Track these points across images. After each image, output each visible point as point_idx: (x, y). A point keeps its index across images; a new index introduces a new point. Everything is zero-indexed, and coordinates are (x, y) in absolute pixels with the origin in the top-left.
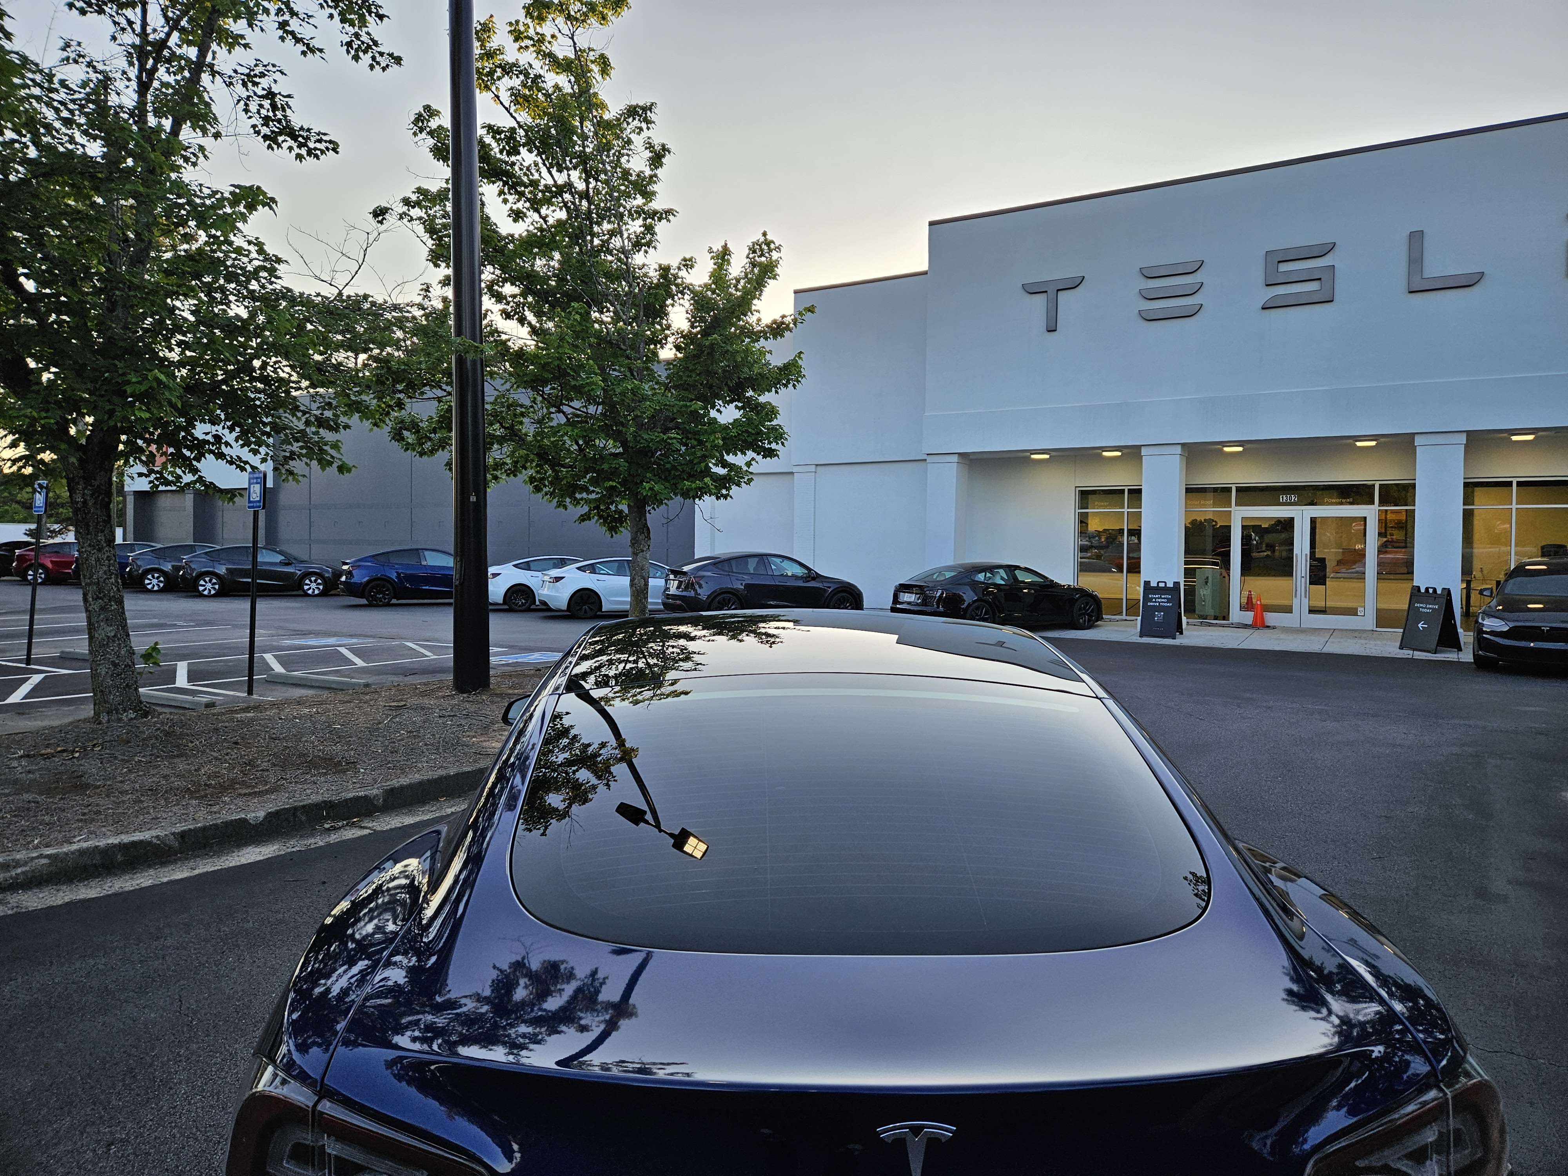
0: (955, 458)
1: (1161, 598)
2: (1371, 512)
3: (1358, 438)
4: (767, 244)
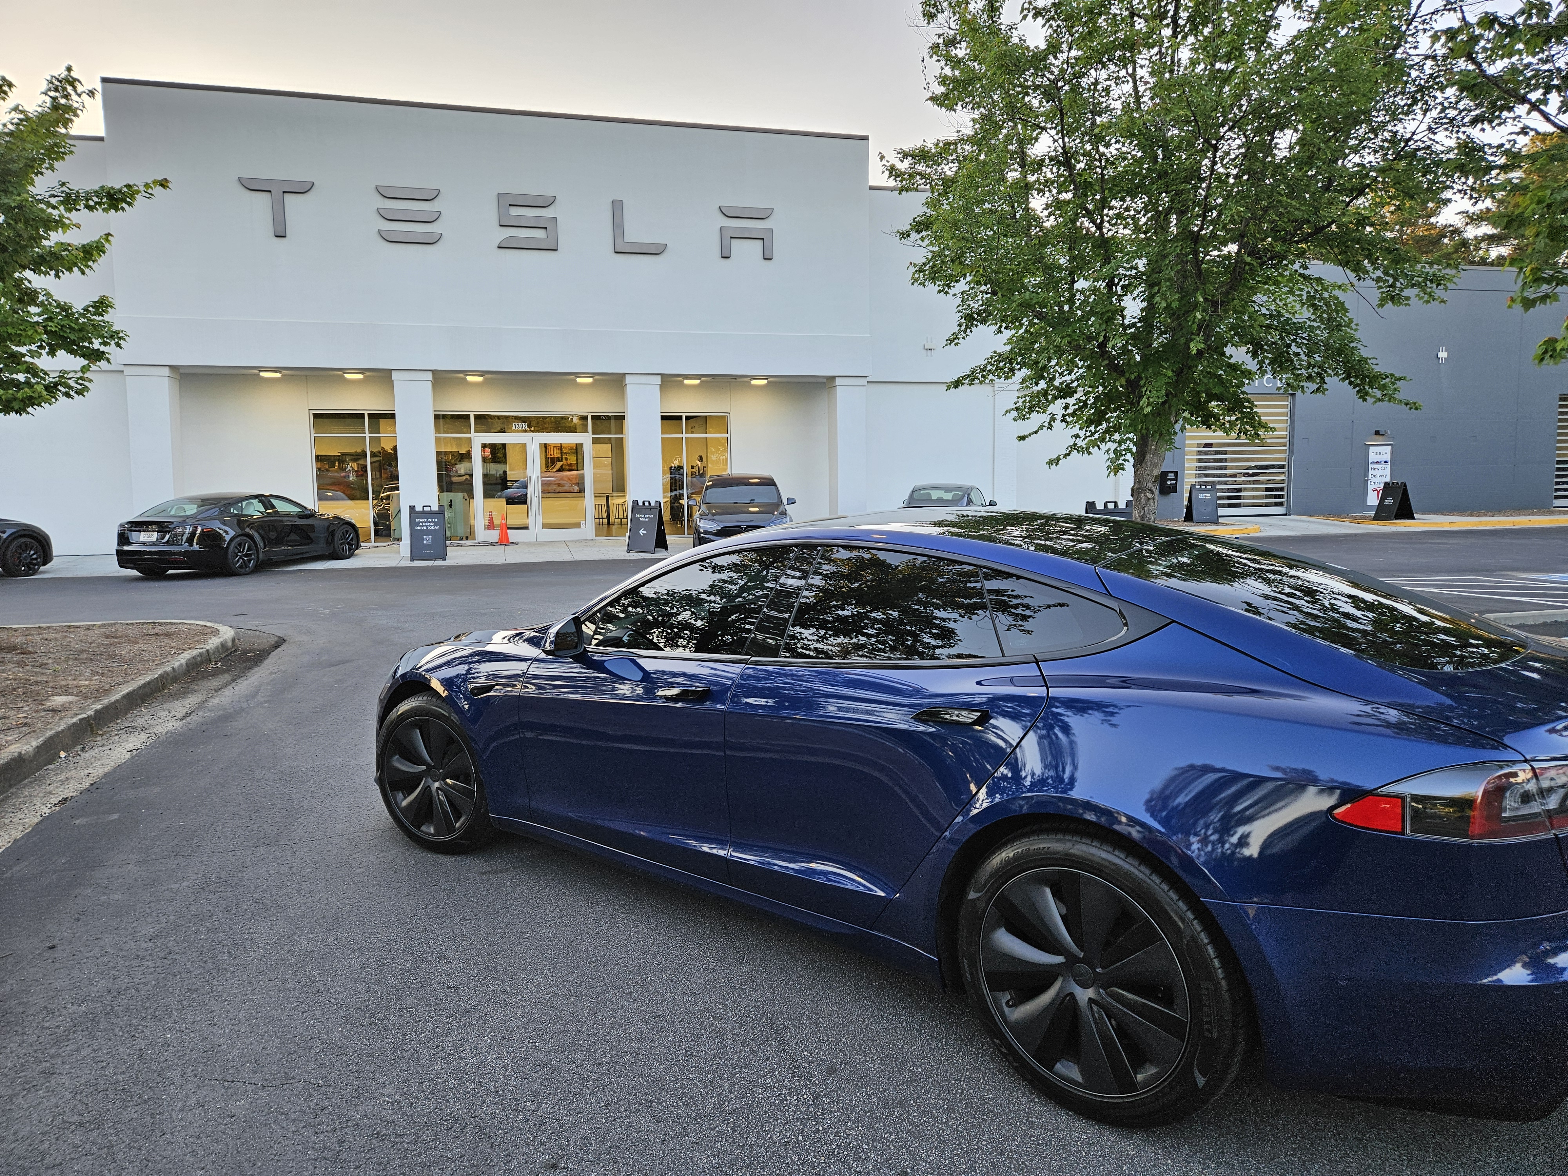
0: (166, 371)
1: (428, 522)
2: (584, 441)
3: (578, 375)
4: (72, 82)
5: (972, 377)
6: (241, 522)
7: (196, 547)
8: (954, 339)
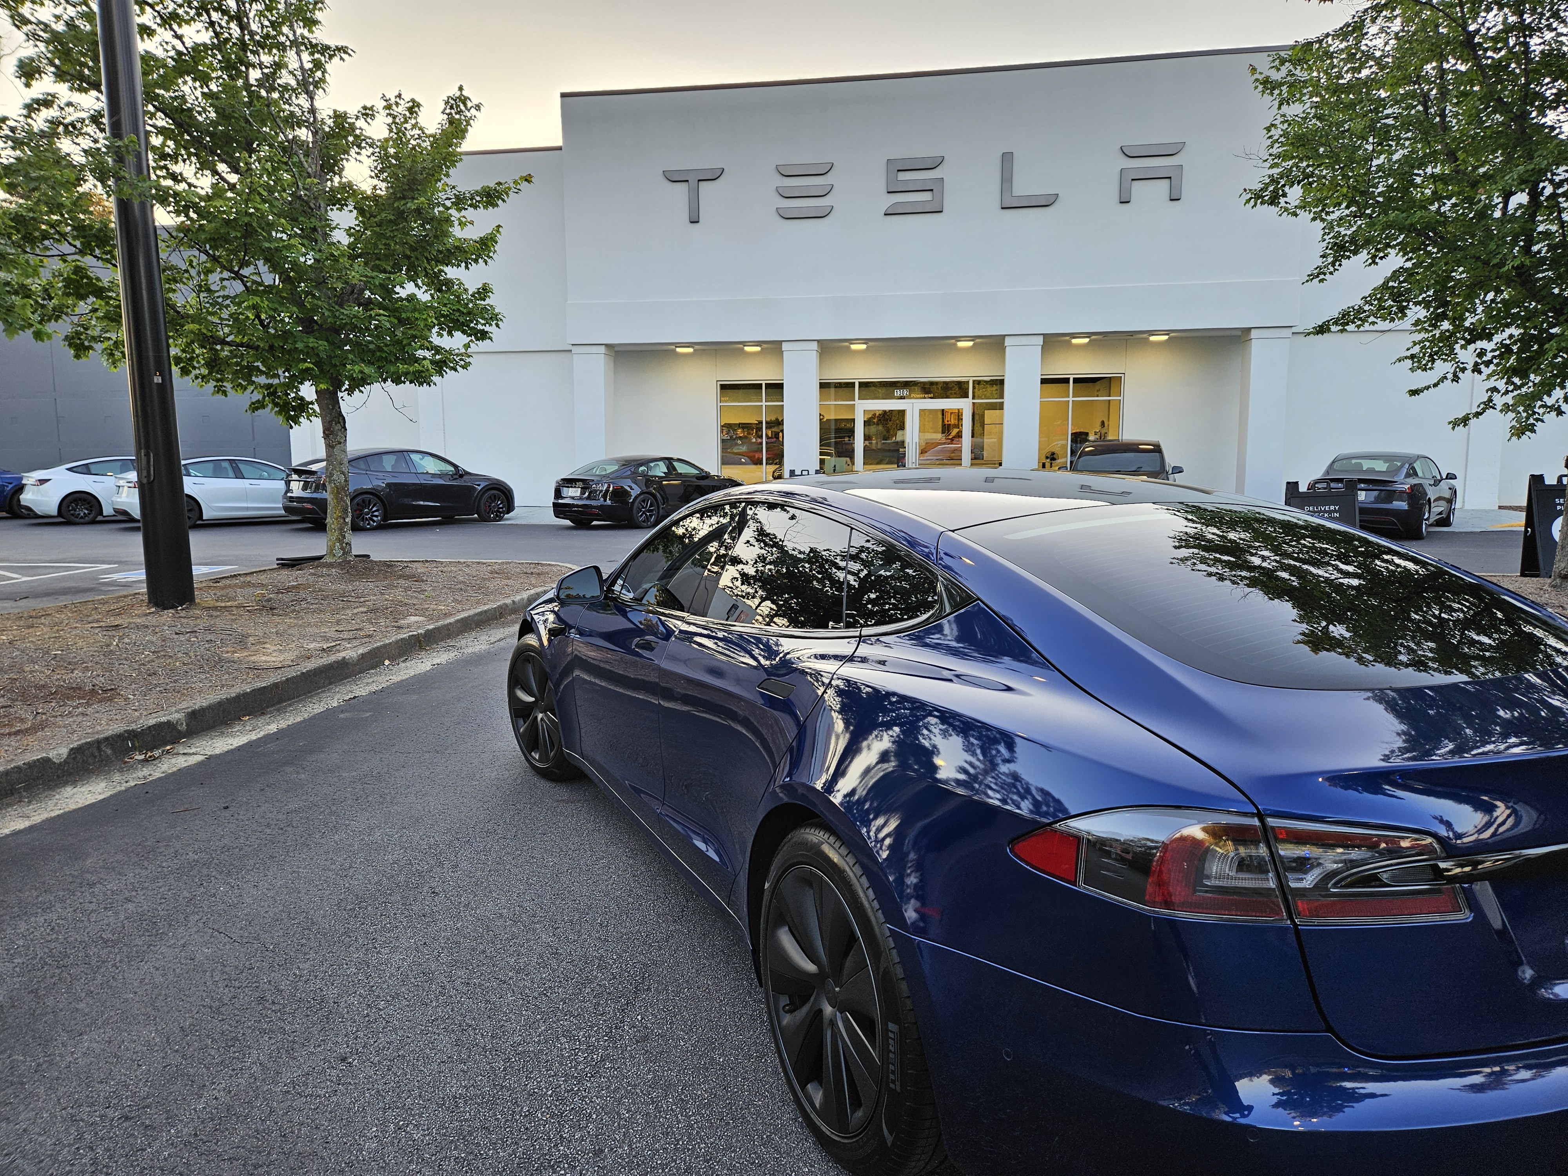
0: (602, 349)
2: (964, 405)
3: (958, 338)
4: (464, 100)
5: (1345, 319)
6: (649, 481)
7: (608, 502)
8: (1319, 274)
